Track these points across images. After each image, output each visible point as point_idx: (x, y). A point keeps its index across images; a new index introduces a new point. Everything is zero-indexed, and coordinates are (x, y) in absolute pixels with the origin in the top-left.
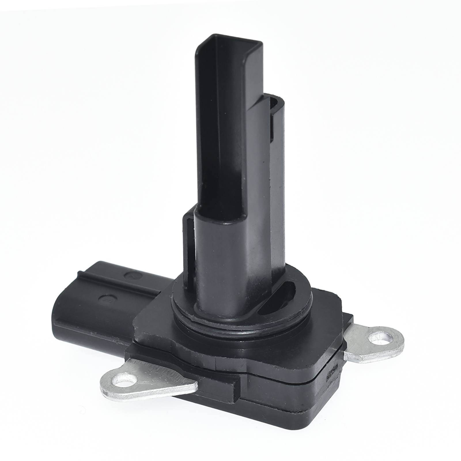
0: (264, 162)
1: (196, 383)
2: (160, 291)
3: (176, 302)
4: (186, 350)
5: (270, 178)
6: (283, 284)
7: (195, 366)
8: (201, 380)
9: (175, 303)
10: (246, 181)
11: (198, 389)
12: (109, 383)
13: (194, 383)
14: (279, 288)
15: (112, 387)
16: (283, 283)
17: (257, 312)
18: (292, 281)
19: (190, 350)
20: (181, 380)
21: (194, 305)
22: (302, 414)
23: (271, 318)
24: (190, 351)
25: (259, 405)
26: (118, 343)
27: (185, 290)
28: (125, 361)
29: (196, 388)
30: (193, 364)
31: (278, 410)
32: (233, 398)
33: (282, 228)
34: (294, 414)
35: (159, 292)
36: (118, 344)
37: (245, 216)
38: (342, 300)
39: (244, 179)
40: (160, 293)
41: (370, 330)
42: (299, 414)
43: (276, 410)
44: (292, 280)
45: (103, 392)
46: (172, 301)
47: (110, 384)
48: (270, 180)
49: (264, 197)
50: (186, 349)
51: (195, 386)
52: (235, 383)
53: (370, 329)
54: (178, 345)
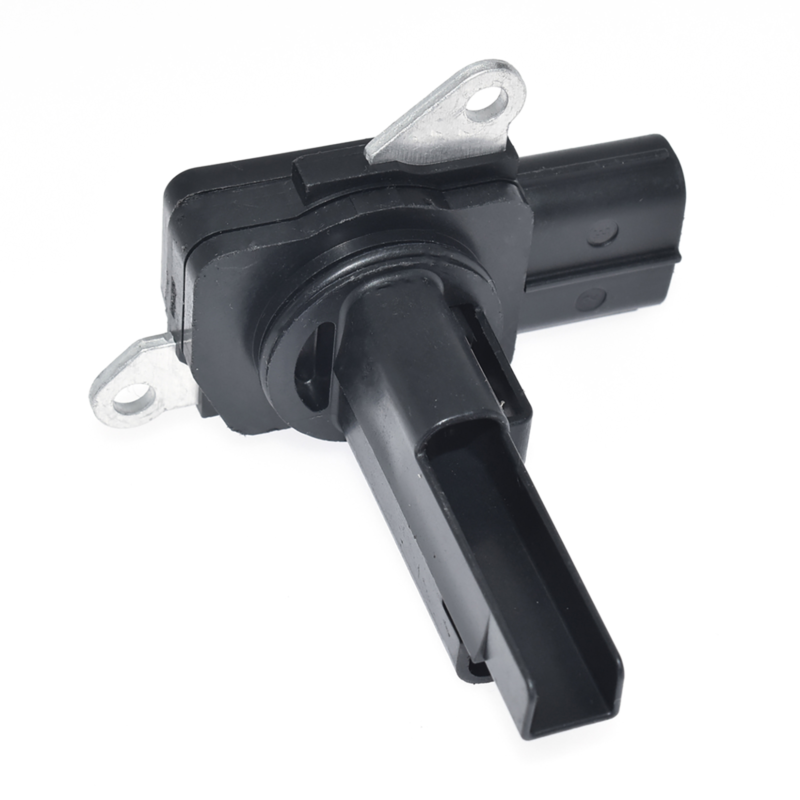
0: (435, 557)
1: (371, 162)
2: (527, 292)
3: (476, 275)
4: (414, 204)
5: (415, 540)
6: (330, 401)
7: (387, 187)
8: (365, 169)
9: (476, 273)
10: (442, 507)
11: (364, 154)
12: (507, 85)
13: (373, 158)
14: (330, 389)
15: (498, 81)
16: (330, 403)
17: (335, 326)
18: (318, 413)
19: (407, 207)
20: (397, 154)
21: (445, 286)
22: (177, 201)
23: (306, 325)
24: (406, 205)
25: (255, 182)
26: (542, 170)
27: (477, 306)
28: (508, 140)
29: (366, 153)
30: (392, 188)
31: (219, 188)
32: (298, 167)
33: (372, 484)
34: (190, 193)
35: (527, 289)
36: (542, 168)
37: (419, 455)
38: (230, 430)
39: (446, 509)
40: (524, 287)
41: (161, 406)
42: (181, 199)
43: (222, 186)
44: (319, 415)
45: (507, 66)
46: (487, 277)
47: (503, 86)
48: (415, 537)
49: (410, 505)
50: (414, 206)
51: (369, 155)
52: (307, 191)
53: (163, 409)
54: (433, 207)
